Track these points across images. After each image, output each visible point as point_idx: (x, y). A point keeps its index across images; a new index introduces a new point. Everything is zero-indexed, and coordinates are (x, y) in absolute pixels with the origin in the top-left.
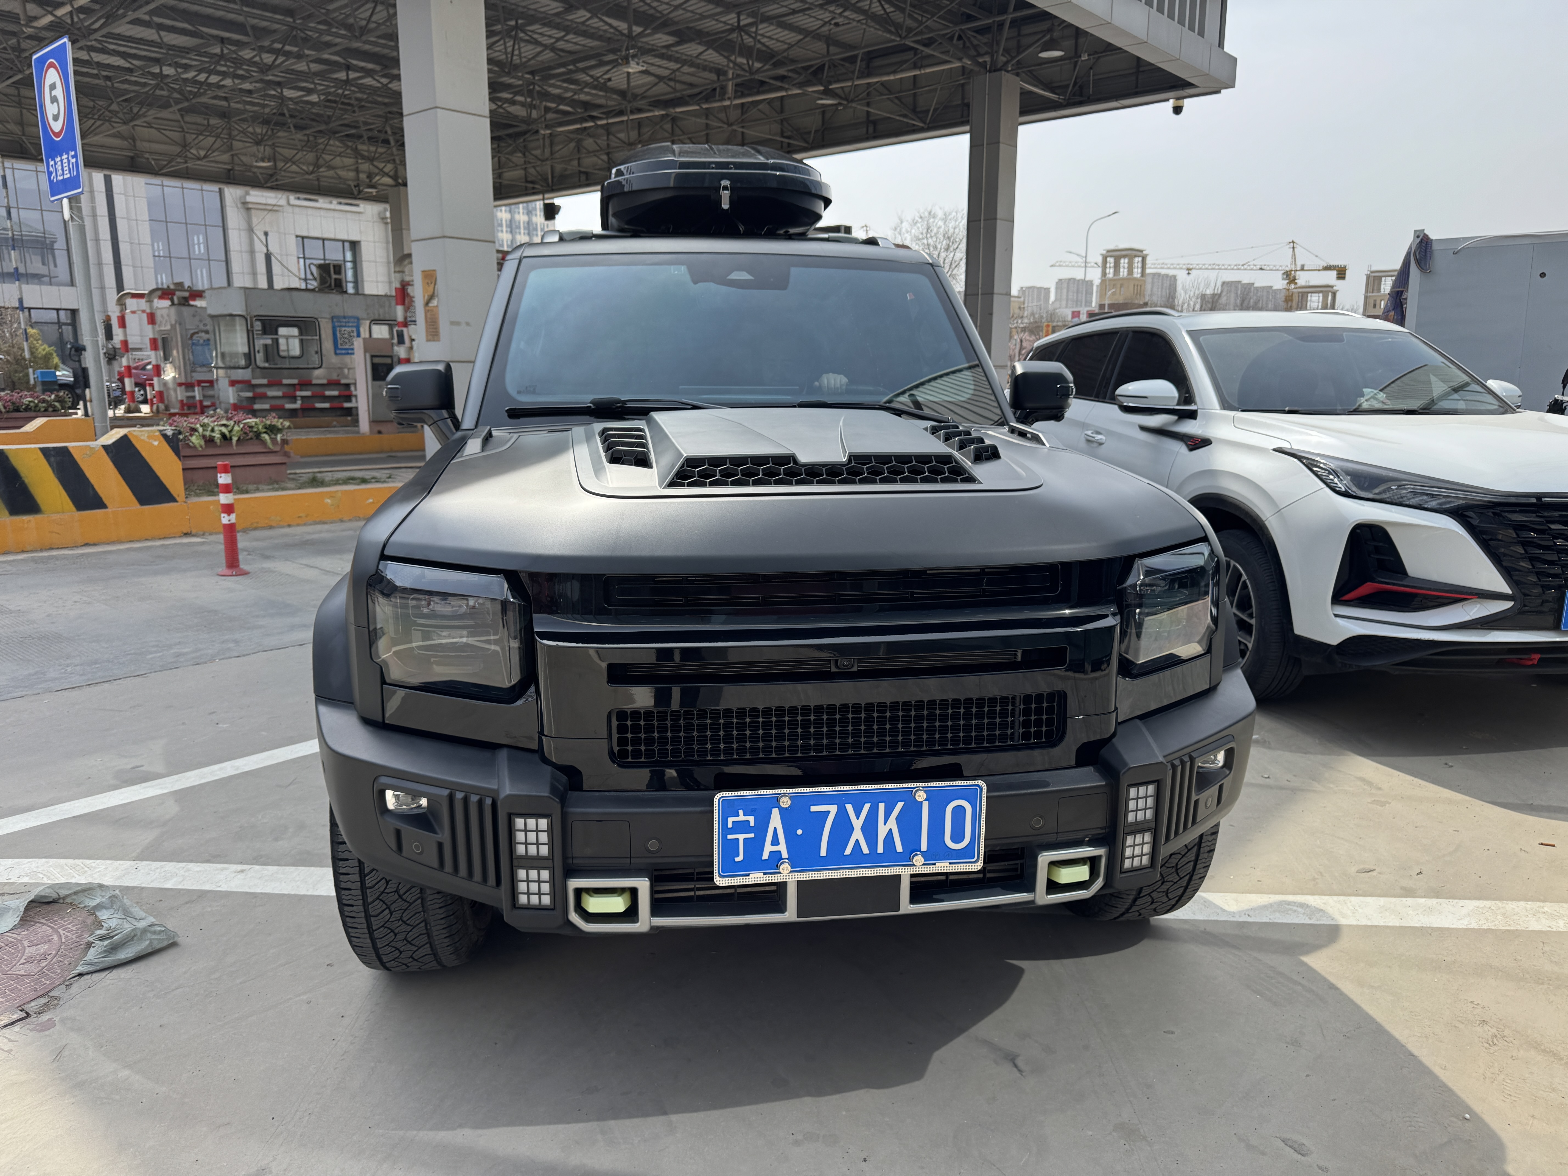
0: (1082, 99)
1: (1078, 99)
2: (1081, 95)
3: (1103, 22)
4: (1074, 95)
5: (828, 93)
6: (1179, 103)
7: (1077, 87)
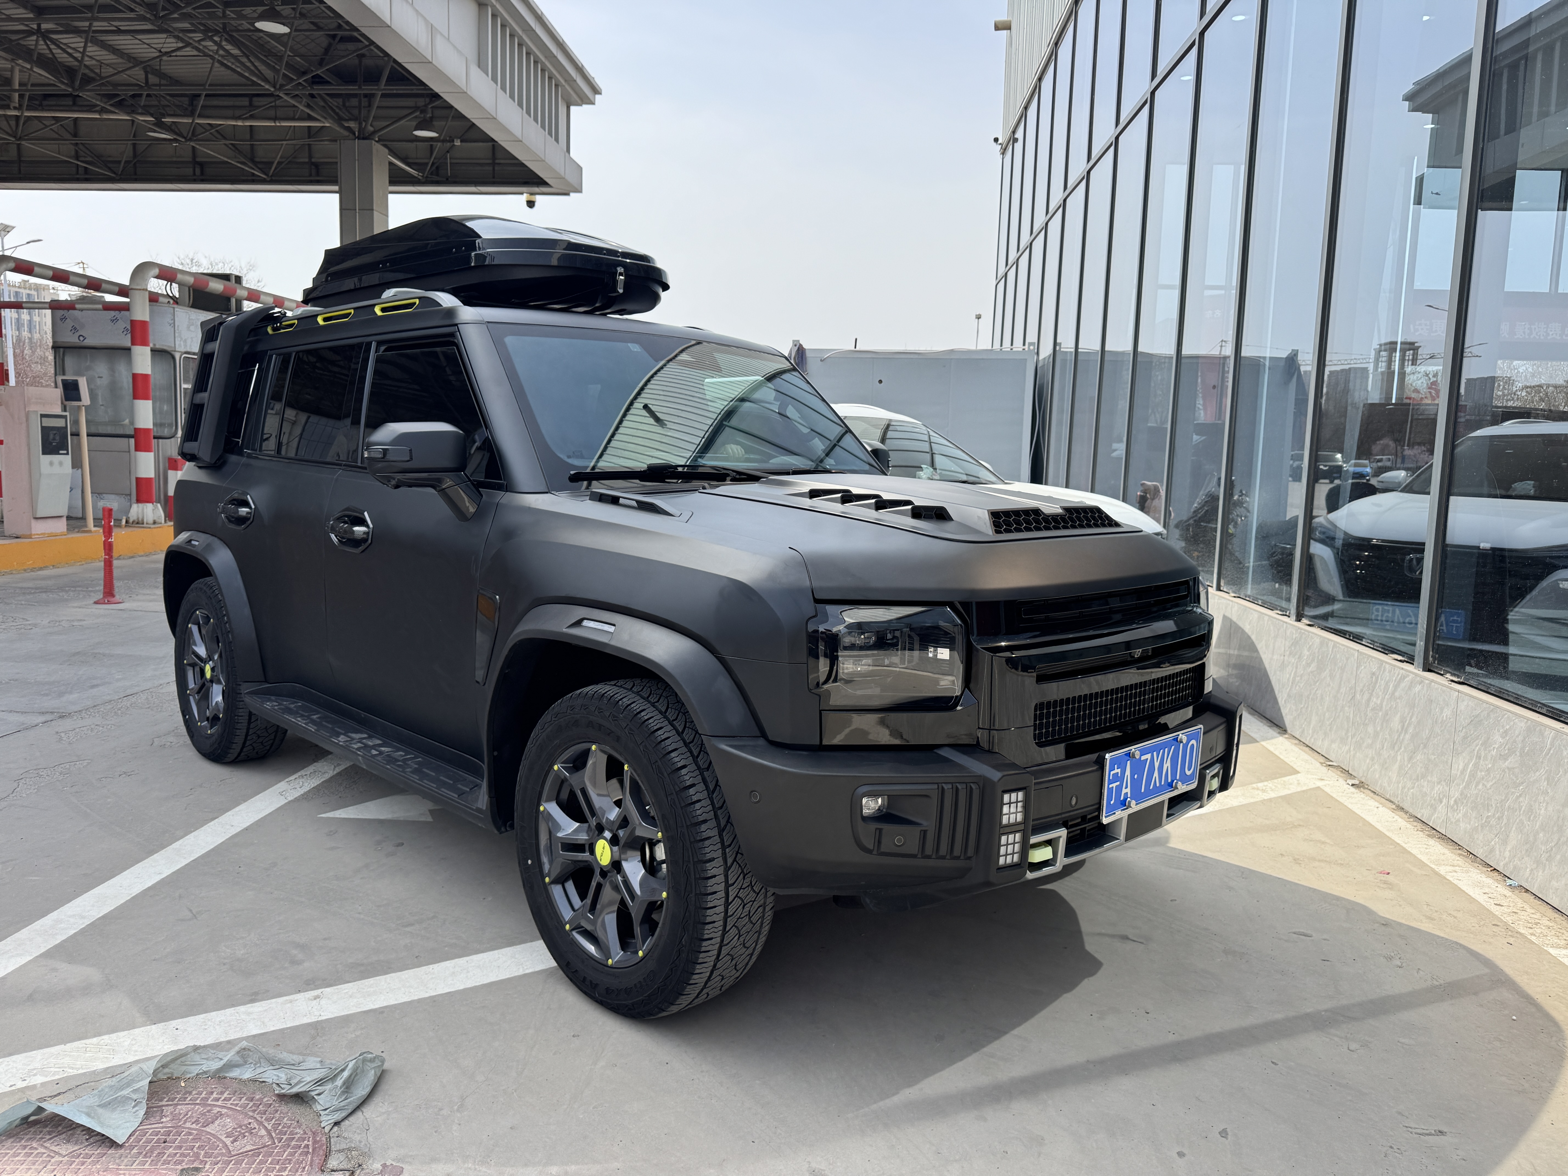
0: (439, 179)
1: (435, 178)
2: (437, 175)
3: (489, 116)
4: (432, 174)
5: (160, 125)
6: (532, 198)
7: (434, 168)
